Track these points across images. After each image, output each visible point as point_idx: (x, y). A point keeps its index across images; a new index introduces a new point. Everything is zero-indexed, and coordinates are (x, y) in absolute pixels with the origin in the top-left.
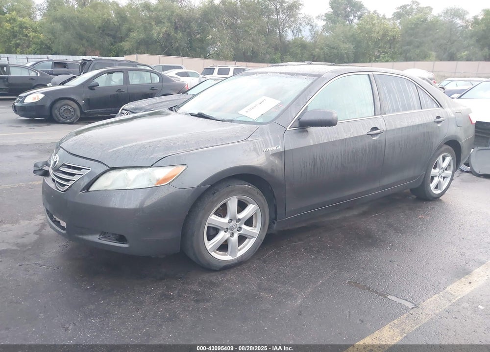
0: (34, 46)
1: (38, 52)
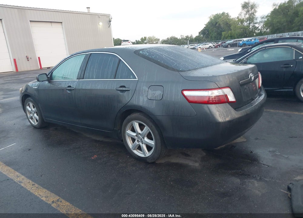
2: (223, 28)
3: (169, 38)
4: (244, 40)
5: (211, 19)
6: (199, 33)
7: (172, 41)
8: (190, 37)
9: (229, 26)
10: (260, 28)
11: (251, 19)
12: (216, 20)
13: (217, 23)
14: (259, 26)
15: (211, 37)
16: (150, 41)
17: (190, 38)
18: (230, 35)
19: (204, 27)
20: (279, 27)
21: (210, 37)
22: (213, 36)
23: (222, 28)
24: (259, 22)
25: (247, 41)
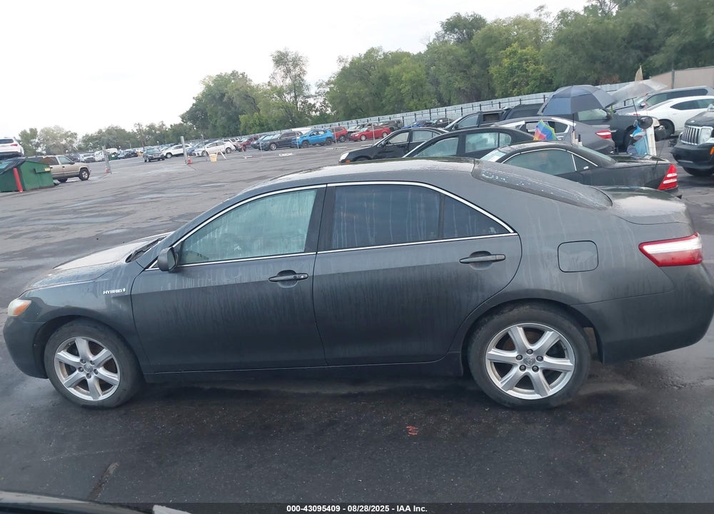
0: (531, 83)
1: (536, 90)
2: (240, 107)
3: (104, 131)
4: (304, 133)
5: (208, 87)
6: (183, 117)
7: (114, 139)
8: (160, 126)
9: (252, 101)
10: (318, 105)
11: (298, 87)
12: (220, 88)
13: (223, 95)
14: (315, 102)
15: (214, 127)
16: (48, 140)
17: (159, 130)
18: (257, 122)
19: (194, 105)
20: (358, 104)
21: (210, 126)
22: (217, 124)
23: (238, 106)
24: (313, 94)
25: (310, 136)
